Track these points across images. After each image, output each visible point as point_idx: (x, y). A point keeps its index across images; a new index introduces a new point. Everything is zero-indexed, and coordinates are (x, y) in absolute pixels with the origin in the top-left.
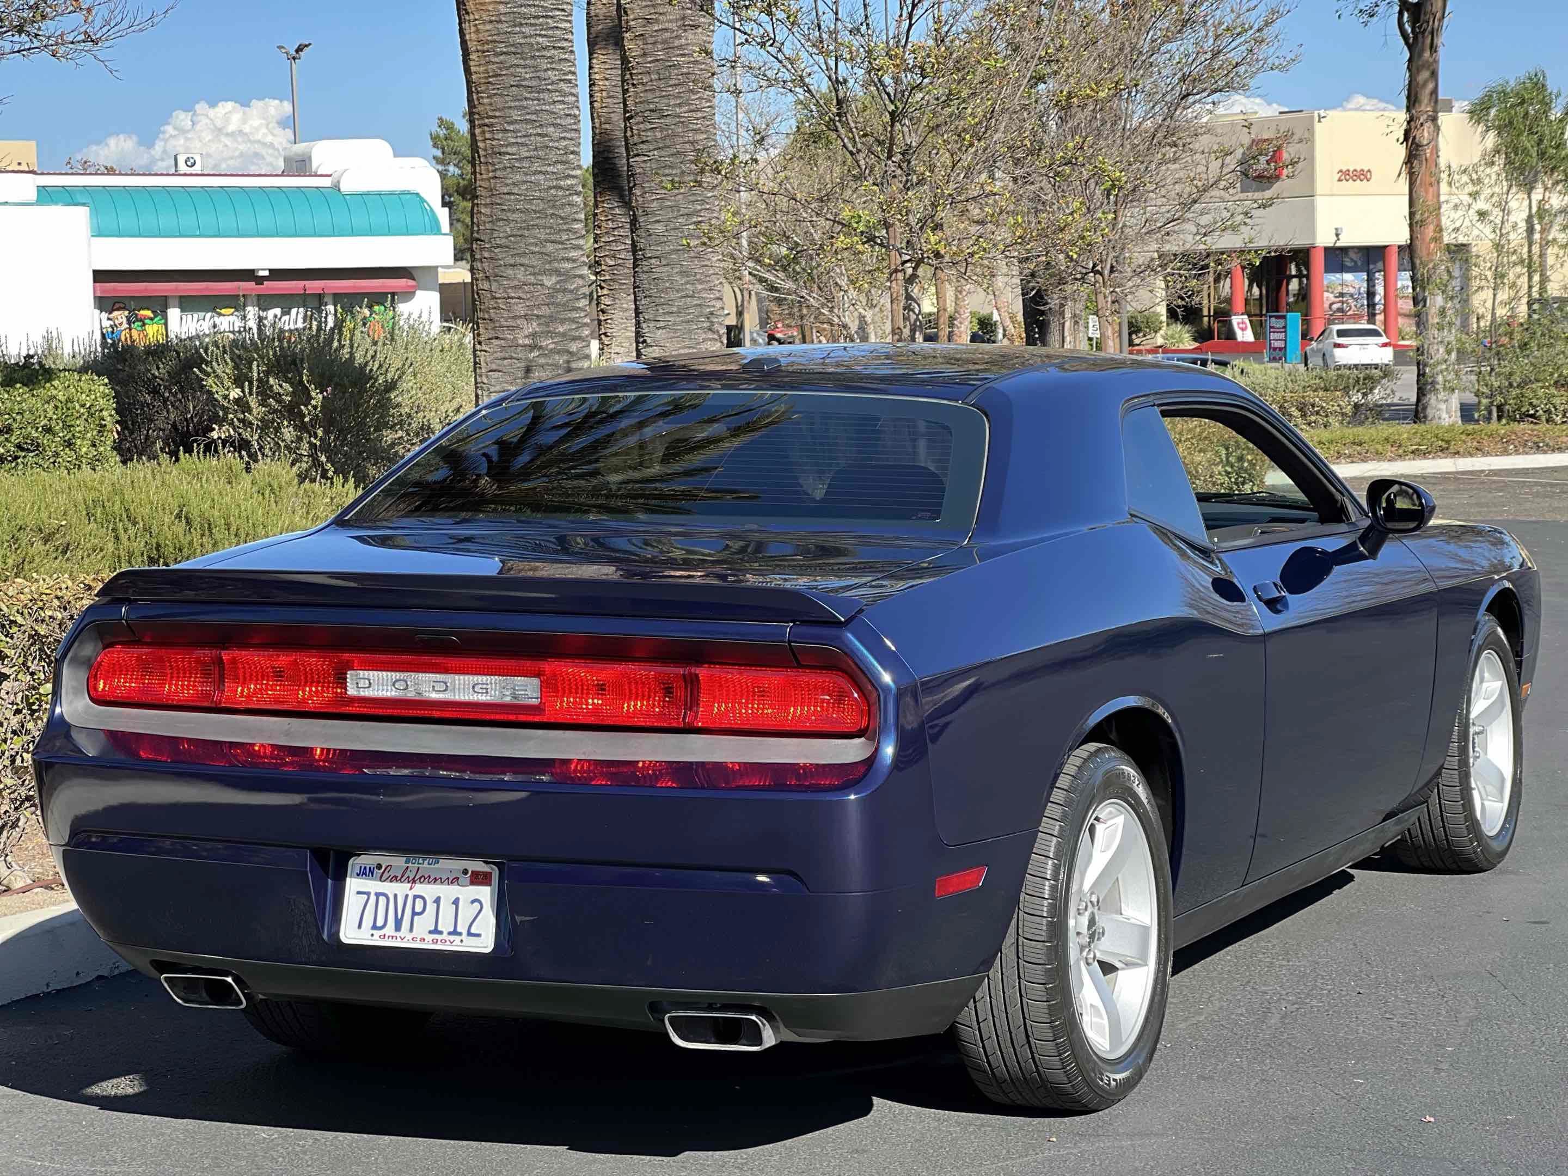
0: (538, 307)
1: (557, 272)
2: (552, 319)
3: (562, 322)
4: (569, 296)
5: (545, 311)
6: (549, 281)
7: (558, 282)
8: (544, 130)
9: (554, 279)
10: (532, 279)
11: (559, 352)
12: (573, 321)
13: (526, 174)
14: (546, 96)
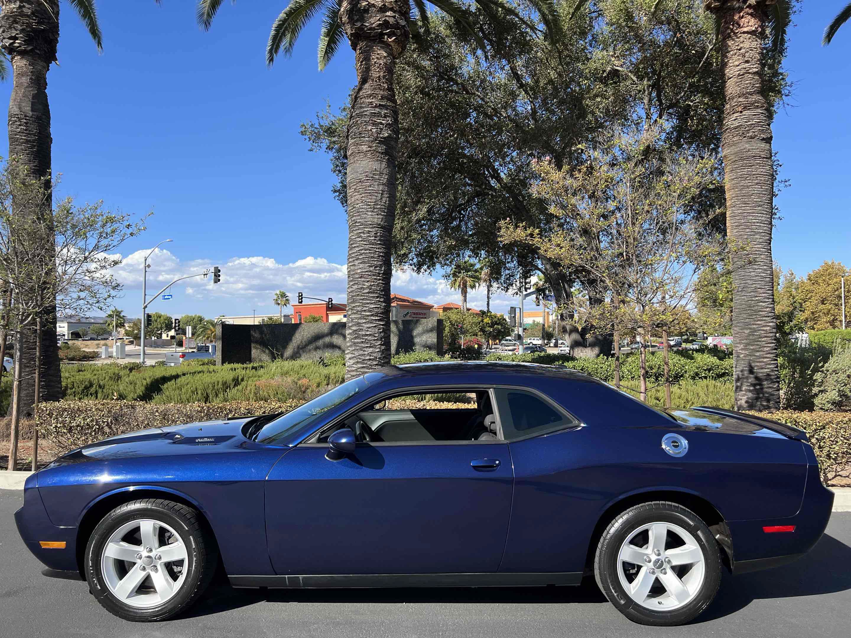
0: (743, 340)
1: (750, 329)
2: (748, 344)
3: (752, 345)
4: (756, 337)
5: (745, 341)
6: (747, 331)
7: (750, 332)
8: (746, 282)
9: (748, 331)
10: (741, 331)
11: (750, 355)
12: (757, 345)
13: (740, 296)
14: (747, 270)
